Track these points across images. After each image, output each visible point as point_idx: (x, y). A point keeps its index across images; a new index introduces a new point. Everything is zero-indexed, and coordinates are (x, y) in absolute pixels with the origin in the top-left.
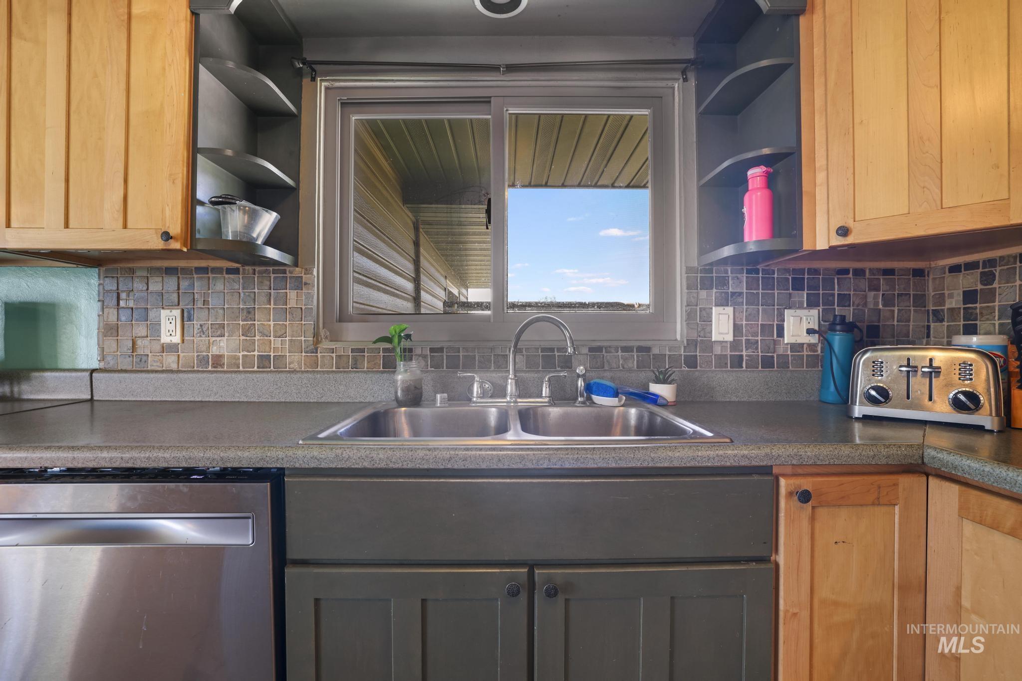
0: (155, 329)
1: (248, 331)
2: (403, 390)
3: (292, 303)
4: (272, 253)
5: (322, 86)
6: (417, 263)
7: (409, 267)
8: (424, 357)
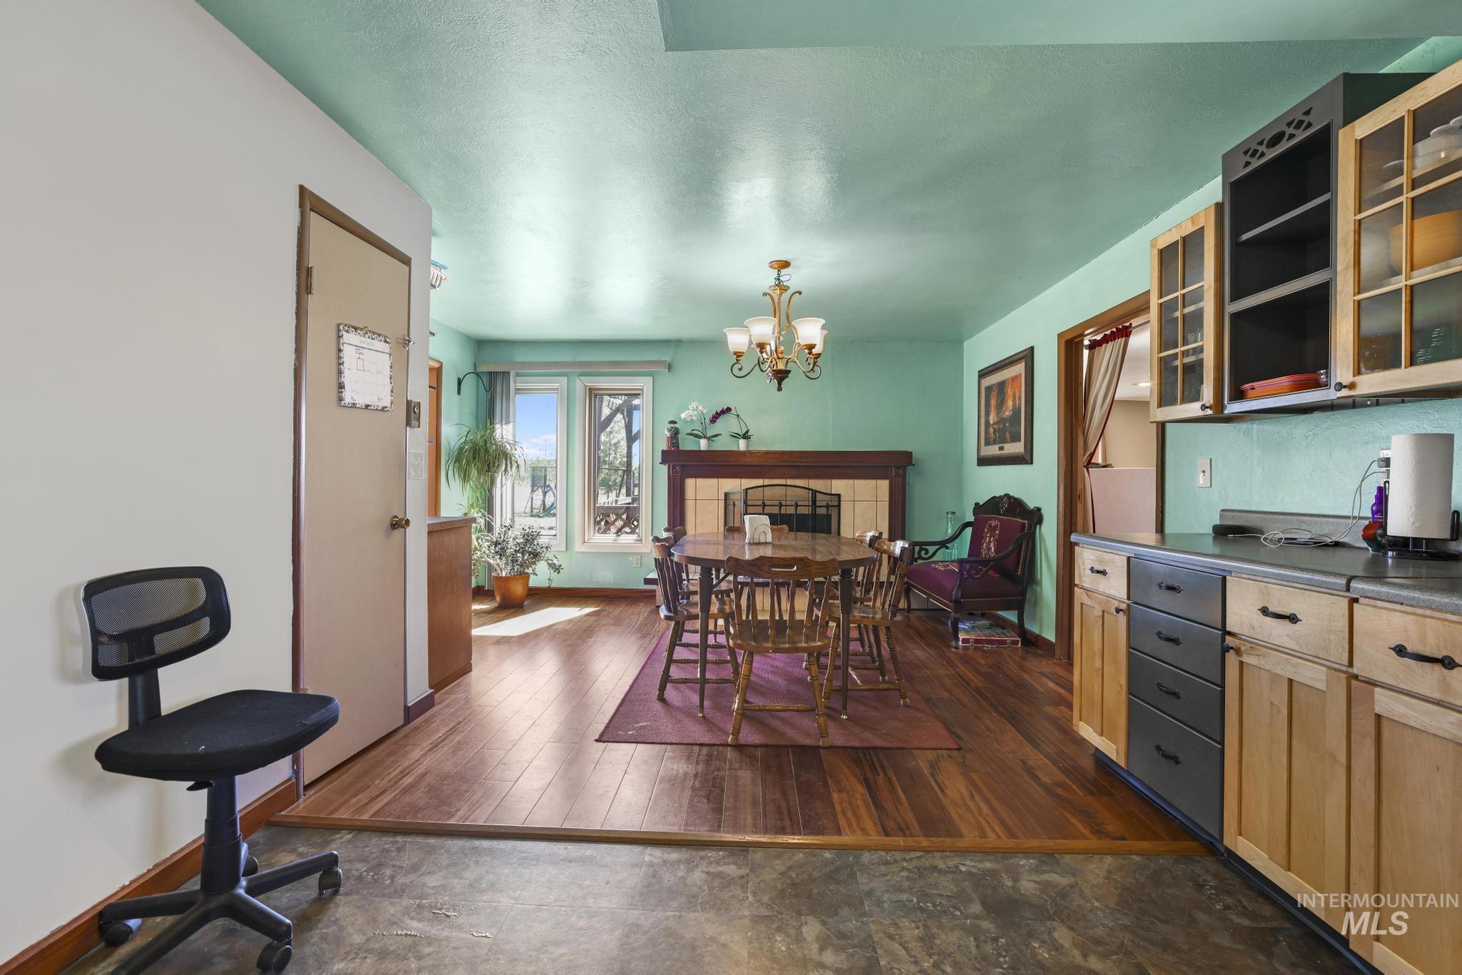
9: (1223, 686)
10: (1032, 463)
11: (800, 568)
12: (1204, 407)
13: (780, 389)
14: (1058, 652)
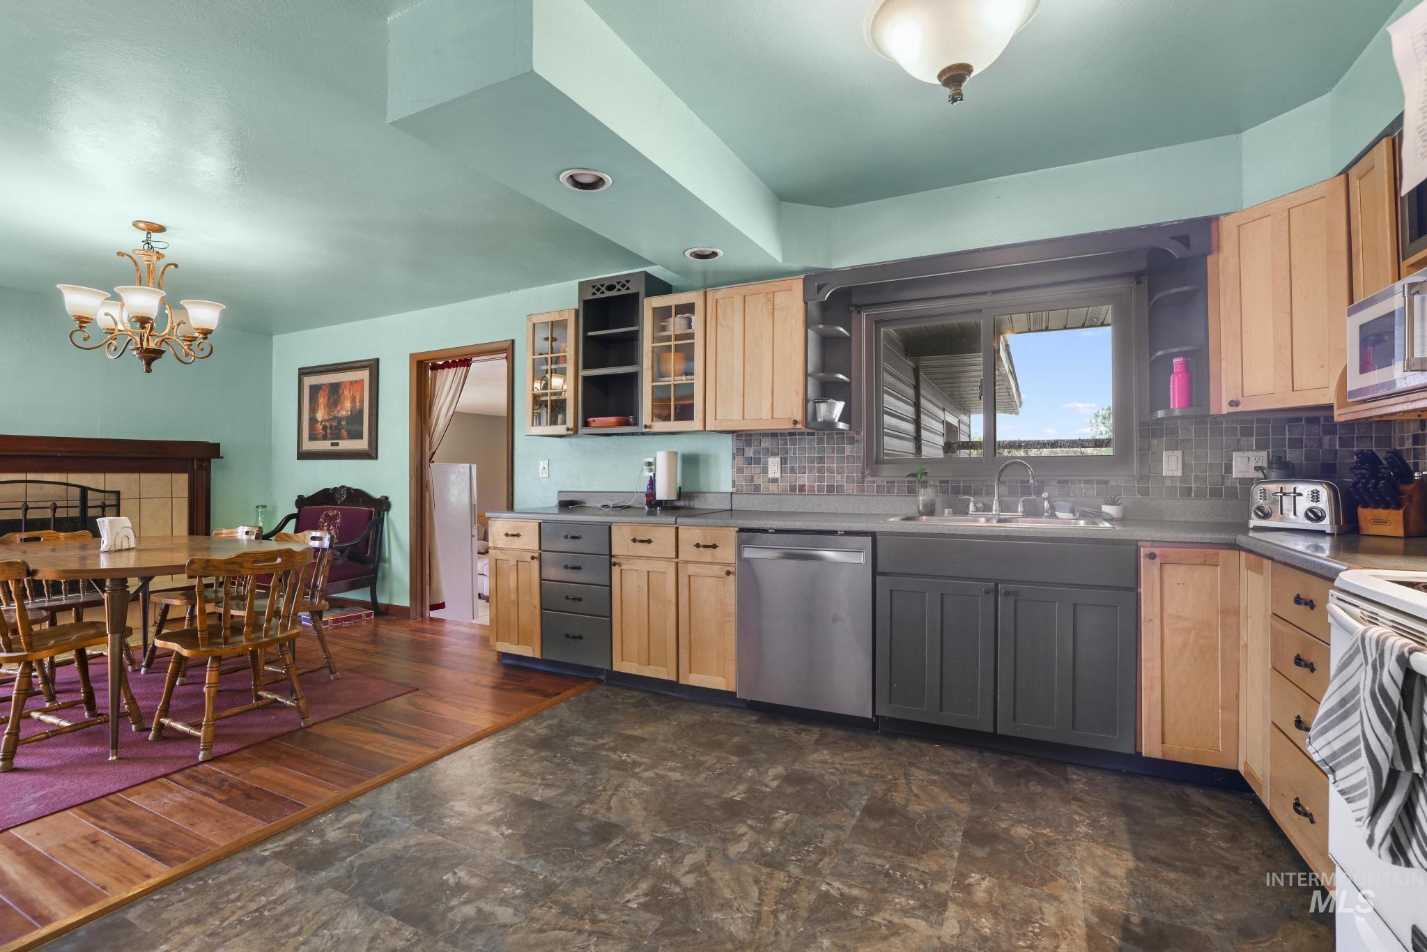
0: (765, 470)
1: (820, 470)
2: (923, 506)
3: (848, 453)
4: (841, 426)
5: (864, 315)
6: (917, 406)
7: (909, 410)
8: (936, 487)
9: (610, 586)
10: (377, 458)
11: (286, 560)
12: (568, 429)
13: (148, 370)
14: (412, 613)
